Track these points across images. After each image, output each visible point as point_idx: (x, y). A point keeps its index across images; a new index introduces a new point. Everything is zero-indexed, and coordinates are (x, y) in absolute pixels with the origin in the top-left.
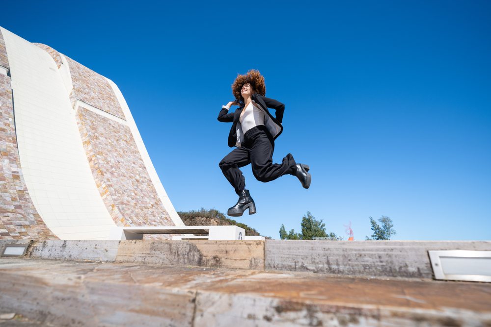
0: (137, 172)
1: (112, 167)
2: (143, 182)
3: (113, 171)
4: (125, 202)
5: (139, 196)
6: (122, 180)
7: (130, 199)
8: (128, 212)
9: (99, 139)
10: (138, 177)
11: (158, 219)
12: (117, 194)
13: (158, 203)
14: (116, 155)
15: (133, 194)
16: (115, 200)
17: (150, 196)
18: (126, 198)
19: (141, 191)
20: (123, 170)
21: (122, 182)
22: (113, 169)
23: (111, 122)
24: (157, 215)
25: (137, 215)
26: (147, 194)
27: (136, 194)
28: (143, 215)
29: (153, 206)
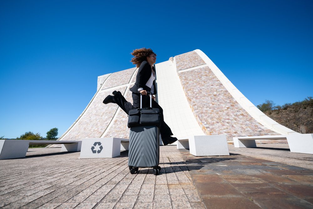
0: (215, 90)
1: (196, 94)
2: (220, 94)
3: (197, 96)
4: (204, 111)
5: (216, 105)
6: (203, 99)
7: (208, 109)
8: (205, 118)
9: (189, 83)
10: (215, 93)
11: (232, 117)
12: (199, 109)
13: (234, 104)
14: (199, 86)
15: (211, 105)
16: (197, 112)
17: (226, 102)
18: (205, 109)
19: (218, 101)
20: (204, 93)
21: (203, 100)
22: (197, 95)
23: (196, 71)
24: (232, 114)
25: (212, 118)
26: (223, 101)
27: (213, 104)
28: (218, 117)
29: (228, 108)
